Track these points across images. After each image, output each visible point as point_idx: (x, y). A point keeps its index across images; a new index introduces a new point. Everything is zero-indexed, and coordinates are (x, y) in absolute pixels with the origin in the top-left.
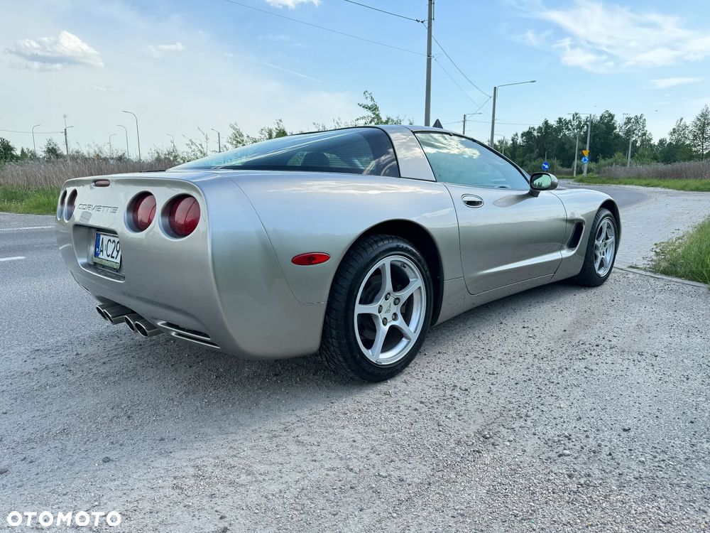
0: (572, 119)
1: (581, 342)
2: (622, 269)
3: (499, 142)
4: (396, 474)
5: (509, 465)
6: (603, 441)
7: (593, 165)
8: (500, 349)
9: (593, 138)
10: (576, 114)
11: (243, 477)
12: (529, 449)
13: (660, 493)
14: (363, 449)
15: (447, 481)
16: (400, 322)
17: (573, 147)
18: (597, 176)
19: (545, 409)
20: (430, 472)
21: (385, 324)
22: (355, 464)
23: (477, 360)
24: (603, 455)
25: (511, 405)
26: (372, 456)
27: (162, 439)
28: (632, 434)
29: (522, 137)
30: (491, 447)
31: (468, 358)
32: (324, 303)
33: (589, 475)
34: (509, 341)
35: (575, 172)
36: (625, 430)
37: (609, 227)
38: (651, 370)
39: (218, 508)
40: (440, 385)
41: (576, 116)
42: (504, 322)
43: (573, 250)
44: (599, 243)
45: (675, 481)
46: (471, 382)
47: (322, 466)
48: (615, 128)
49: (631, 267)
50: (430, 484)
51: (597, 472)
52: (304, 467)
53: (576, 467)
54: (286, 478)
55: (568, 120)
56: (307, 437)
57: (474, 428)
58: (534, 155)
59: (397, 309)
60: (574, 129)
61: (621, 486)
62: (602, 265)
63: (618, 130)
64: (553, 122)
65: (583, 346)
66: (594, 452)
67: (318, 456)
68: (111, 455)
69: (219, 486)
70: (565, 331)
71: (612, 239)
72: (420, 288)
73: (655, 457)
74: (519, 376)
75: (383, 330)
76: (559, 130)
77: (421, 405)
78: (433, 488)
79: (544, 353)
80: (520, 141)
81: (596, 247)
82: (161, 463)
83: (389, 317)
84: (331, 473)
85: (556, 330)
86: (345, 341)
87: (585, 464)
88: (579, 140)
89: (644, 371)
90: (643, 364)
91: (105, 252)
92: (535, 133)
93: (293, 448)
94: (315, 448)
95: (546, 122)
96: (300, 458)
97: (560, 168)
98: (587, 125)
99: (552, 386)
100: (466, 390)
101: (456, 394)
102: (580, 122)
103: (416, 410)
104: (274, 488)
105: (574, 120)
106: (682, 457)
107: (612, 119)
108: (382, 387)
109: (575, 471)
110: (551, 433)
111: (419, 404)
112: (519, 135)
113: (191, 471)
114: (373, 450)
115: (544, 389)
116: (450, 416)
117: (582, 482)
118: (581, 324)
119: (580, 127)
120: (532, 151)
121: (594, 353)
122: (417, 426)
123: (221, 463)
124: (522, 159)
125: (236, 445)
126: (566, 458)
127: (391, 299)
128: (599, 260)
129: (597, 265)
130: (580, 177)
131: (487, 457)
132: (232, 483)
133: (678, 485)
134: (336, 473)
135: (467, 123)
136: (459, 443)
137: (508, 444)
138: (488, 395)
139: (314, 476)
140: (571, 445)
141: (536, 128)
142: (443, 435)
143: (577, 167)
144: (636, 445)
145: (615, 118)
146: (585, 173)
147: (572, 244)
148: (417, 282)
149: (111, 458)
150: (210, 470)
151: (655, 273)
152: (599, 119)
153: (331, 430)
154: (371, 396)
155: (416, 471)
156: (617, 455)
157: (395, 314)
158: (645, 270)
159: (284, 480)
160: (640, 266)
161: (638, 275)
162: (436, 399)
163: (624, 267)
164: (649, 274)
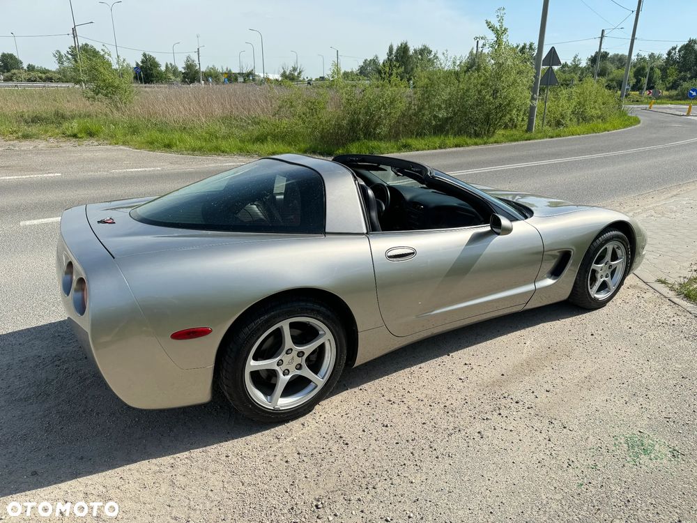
1: (506, 395)
2: (646, 283)
8: (418, 393)
16: (307, 373)
21: (285, 375)
23: (387, 404)
25: (371, 471)
31: (381, 400)
32: (210, 367)
34: (437, 381)
37: (617, 248)
38: (542, 447)
40: (330, 434)
42: (453, 353)
43: (554, 279)
44: (599, 266)
46: (360, 433)
47: (171, 513)
49: (659, 281)
52: (157, 511)
56: (181, 478)
59: (301, 361)
62: (603, 287)
65: (503, 401)
67: (175, 502)
70: (503, 375)
71: (622, 259)
72: (330, 339)
75: (283, 380)
81: (595, 271)
83: (292, 368)
99: (427, 452)
100: (347, 444)
101: (335, 448)
103: (288, 462)
111: (295, 455)
114: (220, 503)
115: (416, 455)
116: (309, 475)
118: (529, 367)
122: (274, 482)
127: (294, 353)
128: (598, 284)
129: (593, 290)
135: (605, 40)
136: (292, 509)
137: (332, 518)
138: (362, 453)
142: (286, 497)
147: (556, 272)
151: (679, 294)
157: (299, 365)
158: (672, 289)
160: (670, 281)
161: (658, 294)
162: (314, 451)
163: (651, 279)
164: (671, 294)
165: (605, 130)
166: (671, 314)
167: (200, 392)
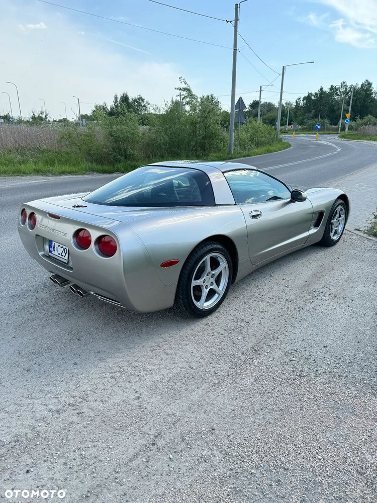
0: (340, 86)
1: (314, 290)
3: (286, 103)
4: (213, 370)
5: (266, 366)
6: (313, 352)
7: (353, 124)
8: (268, 295)
9: (355, 102)
10: (344, 83)
11: (142, 372)
12: (276, 357)
13: (332, 380)
14: (197, 357)
15: (236, 374)
16: (214, 287)
17: (339, 109)
18: (355, 133)
19: (287, 334)
20: (228, 369)
21: (206, 288)
22: (194, 365)
23: (255, 302)
24: (311, 361)
25: (270, 332)
26: (201, 361)
27: (99, 352)
28: (327, 349)
29: (303, 100)
30: (258, 356)
31: (250, 301)
32: (176, 284)
33: (302, 371)
34: (274, 289)
35: (340, 129)
36: (324, 347)
37: (341, 210)
38: (347, 310)
39: (134, 388)
40: (235, 319)
41: (343, 84)
42: (273, 275)
43: (317, 229)
44: (334, 221)
45: (341, 374)
46: (251, 317)
47: (178, 366)
48: (372, 94)
49: (356, 229)
50: (228, 375)
51: (306, 369)
52: (169, 367)
53: (297, 366)
54: (162, 372)
55: (337, 87)
56: (169, 350)
57: (251, 345)
58: (311, 115)
59: (213, 280)
60: (341, 94)
61: (316, 377)
62: (336, 233)
63: (374, 95)
64: (326, 89)
65: (315, 293)
66: (307, 359)
67: (176, 361)
68: (76, 361)
69: (132, 377)
70: (306, 282)
71: (343, 217)
72: (225, 267)
73: (335, 361)
74: (277, 314)
75: (205, 292)
76: (330, 95)
77: (225, 332)
78: (230, 377)
79: (292, 298)
80: (301, 103)
81: (332, 224)
82: (102, 365)
83: (209, 284)
84: (183, 369)
85: (300, 281)
86: (186, 301)
87: (301, 365)
88: (345, 103)
89: (343, 310)
90: (344, 305)
91: (56, 251)
92: (313, 98)
93: (163, 356)
94: (174, 356)
95: (321, 89)
96: (167, 362)
97: (329, 126)
98: (351, 92)
99: (293, 320)
100: (248, 322)
101: (243, 325)
102: (346, 89)
103: (222, 334)
104: (157, 377)
105: (342, 87)
106: (348, 361)
107: (371, 86)
108: (205, 321)
109: (296, 369)
110: (288, 348)
111: (224, 331)
112: (301, 99)
113: (117, 369)
114: (202, 357)
115: (288, 322)
116: (239, 338)
117: (298, 374)
118: (316, 276)
119: (346, 93)
120: (310, 112)
121: (319, 298)
122: (223, 344)
123: (130, 365)
124: (302, 117)
125: (135, 355)
126: (294, 362)
127: (210, 275)
128: (333, 231)
129: (332, 235)
130: (343, 133)
131: (256, 362)
132: (138, 375)
133: (342, 376)
134: (185, 369)
135: (262, 92)
136: (243, 354)
137: (266, 354)
138: (259, 325)
139: (175, 371)
140: (296, 355)
141: (314, 93)
142: (235, 349)
143: (342, 125)
144: (328, 356)
145: (373, 86)
146: (346, 131)
147: (316, 225)
148: (223, 265)
149: (77, 362)
150: (126, 369)
151: (369, 235)
152: (360, 86)
153: (180, 346)
154: (199, 326)
155: (222, 369)
156: (317, 360)
157: (212, 282)
158: (364, 233)
159: (161, 373)
160: (362, 229)
161: (359, 236)
162: (233, 328)
163: (352, 229)
164: (365, 235)
165: (274, 151)
166: (371, 245)
167: (169, 300)
